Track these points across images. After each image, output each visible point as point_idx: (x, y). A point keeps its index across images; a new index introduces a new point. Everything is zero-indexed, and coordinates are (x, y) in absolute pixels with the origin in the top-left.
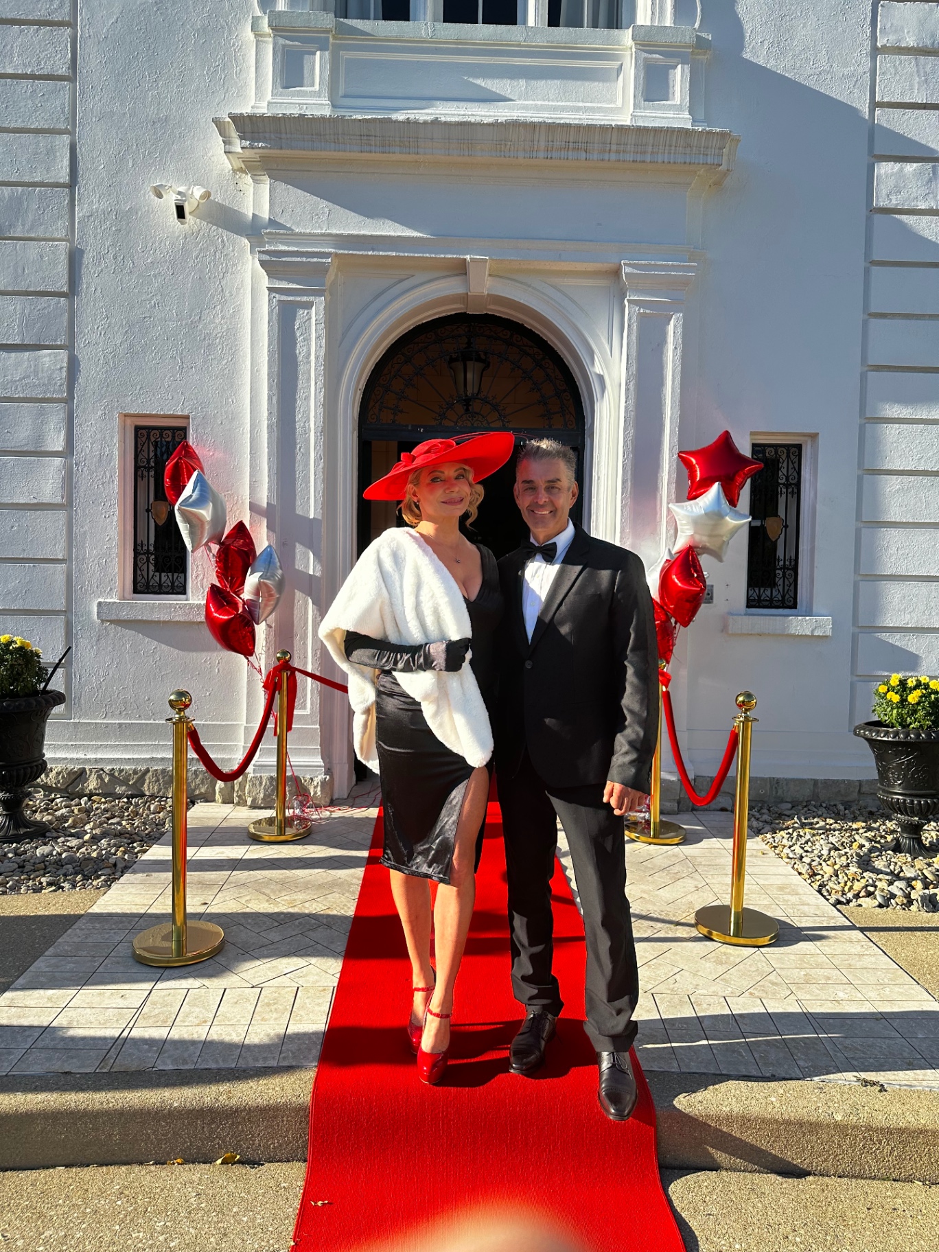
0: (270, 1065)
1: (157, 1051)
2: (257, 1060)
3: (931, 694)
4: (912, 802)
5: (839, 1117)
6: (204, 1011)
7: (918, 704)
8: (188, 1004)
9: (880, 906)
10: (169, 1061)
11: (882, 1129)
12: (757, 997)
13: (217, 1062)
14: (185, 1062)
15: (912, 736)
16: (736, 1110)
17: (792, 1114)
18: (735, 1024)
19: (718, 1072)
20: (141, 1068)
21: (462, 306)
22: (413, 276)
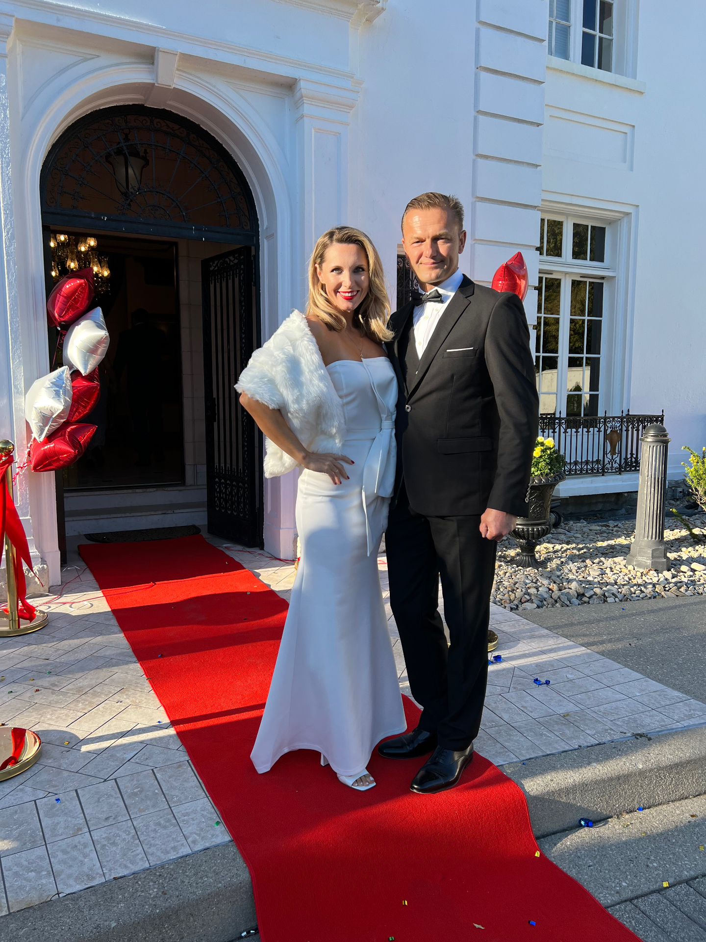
0: (185, 854)
1: (48, 874)
2: (167, 852)
3: (546, 449)
4: (533, 530)
5: (641, 766)
6: (69, 819)
7: (541, 457)
8: (46, 816)
9: (538, 607)
10: (71, 882)
11: (667, 767)
12: (521, 690)
13: (126, 867)
14: (90, 878)
15: (536, 481)
16: (577, 780)
17: (613, 772)
18: (524, 713)
19: (545, 754)
20: (45, 899)
21: (142, 97)
22: (98, 56)
